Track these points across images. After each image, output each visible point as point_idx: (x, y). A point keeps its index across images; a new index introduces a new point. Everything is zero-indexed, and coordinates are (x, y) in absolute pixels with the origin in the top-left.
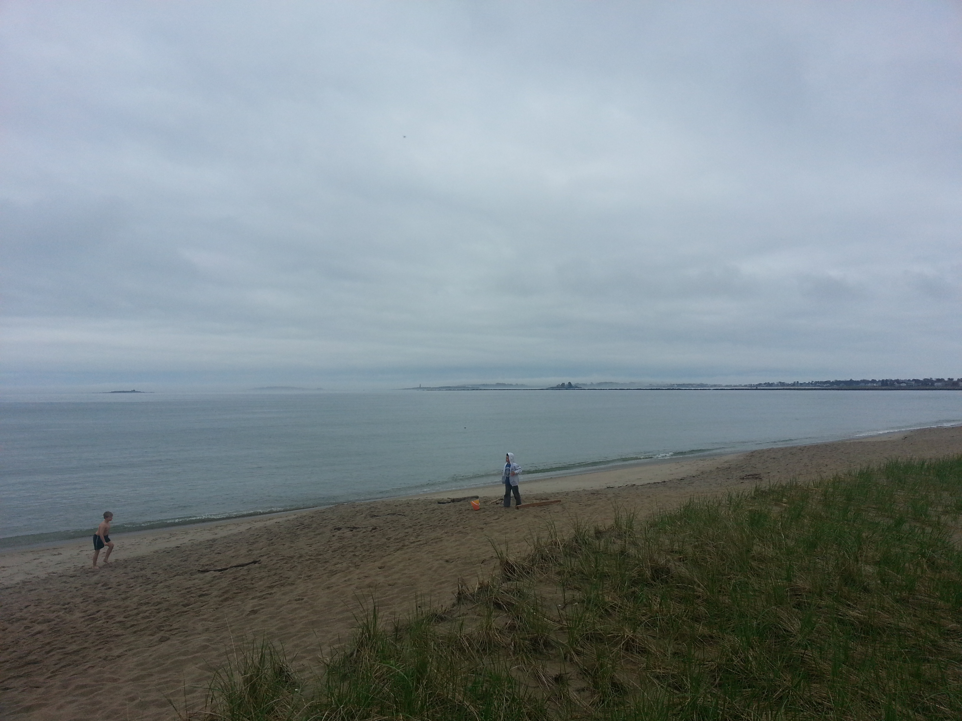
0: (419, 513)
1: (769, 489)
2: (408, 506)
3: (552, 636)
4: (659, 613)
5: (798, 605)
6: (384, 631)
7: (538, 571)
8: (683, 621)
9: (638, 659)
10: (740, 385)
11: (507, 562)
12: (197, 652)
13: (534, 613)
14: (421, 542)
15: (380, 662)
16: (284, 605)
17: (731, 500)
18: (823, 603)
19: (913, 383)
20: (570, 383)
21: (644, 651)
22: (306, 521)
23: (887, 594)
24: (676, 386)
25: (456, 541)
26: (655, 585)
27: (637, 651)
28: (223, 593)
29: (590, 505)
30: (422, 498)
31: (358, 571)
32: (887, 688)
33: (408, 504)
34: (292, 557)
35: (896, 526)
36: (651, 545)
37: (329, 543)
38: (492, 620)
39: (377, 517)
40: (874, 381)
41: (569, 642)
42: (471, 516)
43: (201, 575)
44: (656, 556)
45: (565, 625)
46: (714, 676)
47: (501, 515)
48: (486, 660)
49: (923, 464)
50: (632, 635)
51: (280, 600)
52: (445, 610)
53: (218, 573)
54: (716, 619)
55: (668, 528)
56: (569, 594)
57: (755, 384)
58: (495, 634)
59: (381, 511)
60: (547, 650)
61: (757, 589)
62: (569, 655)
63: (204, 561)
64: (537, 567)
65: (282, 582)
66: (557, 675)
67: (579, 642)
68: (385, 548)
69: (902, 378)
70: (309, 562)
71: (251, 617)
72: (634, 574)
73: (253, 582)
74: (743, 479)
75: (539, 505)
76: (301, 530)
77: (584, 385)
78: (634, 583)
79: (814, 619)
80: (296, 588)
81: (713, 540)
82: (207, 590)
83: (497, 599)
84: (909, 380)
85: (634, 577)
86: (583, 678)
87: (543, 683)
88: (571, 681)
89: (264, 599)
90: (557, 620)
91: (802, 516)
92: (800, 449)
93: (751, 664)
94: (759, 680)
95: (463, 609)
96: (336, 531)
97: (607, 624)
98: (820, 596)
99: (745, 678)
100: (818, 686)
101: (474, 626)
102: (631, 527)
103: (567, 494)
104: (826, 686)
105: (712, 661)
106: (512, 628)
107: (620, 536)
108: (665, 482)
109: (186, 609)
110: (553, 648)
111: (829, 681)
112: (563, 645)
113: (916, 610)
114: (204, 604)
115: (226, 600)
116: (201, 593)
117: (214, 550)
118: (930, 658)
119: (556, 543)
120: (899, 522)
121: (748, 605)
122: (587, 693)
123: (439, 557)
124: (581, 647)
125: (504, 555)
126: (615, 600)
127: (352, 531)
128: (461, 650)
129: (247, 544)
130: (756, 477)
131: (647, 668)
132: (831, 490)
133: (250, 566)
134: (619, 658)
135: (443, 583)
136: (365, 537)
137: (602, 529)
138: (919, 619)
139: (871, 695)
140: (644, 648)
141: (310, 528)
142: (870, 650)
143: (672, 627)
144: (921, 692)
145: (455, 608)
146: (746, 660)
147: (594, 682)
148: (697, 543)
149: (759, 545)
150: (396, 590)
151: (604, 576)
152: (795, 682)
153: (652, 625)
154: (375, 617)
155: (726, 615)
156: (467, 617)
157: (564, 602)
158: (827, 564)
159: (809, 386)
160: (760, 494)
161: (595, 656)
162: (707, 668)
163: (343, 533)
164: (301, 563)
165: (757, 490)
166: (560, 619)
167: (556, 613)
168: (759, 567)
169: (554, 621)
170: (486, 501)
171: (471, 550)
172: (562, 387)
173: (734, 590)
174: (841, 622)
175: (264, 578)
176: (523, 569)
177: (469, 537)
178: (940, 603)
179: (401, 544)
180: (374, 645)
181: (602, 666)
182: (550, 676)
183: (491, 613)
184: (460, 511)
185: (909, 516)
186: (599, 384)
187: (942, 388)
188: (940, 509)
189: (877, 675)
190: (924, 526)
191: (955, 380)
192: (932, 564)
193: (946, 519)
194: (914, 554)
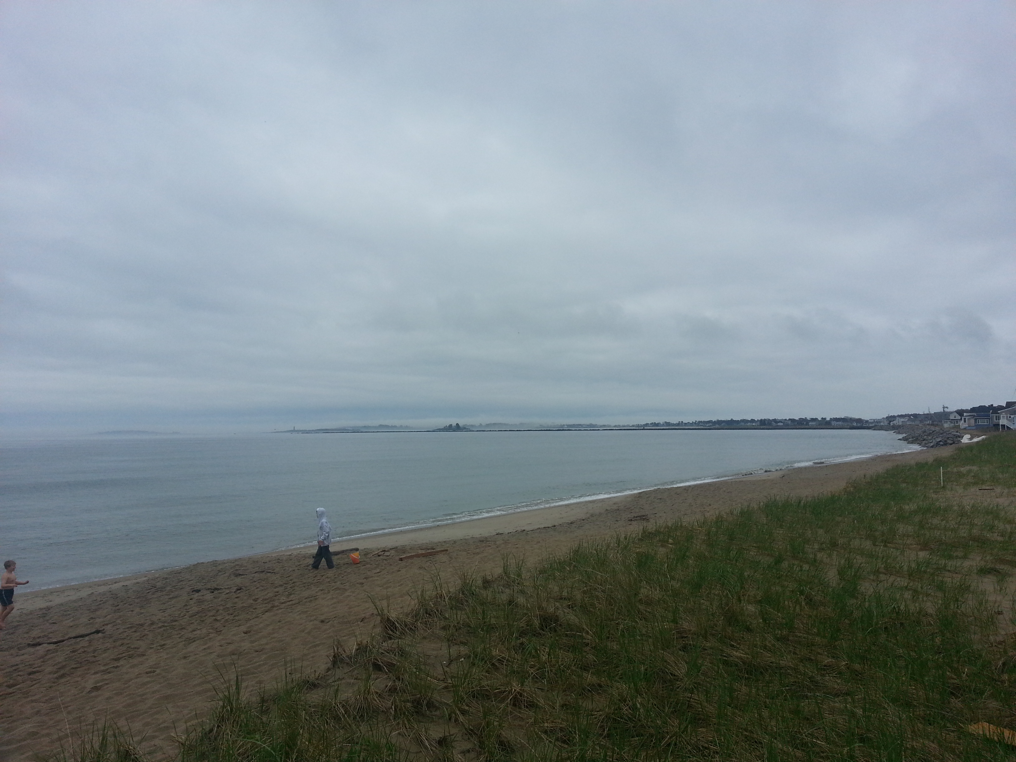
0: (291, 569)
1: (656, 530)
2: (278, 562)
3: (436, 696)
4: (548, 664)
5: (684, 648)
6: (248, 703)
7: (422, 627)
8: (572, 670)
9: (526, 714)
10: (628, 426)
11: (388, 619)
12: (24, 740)
13: (417, 673)
14: (293, 602)
15: (244, 738)
16: (132, 679)
17: (619, 543)
18: (708, 644)
19: (790, 422)
20: (457, 424)
21: (532, 705)
22: (158, 584)
23: (768, 633)
24: (566, 427)
25: (333, 598)
26: (544, 635)
27: (525, 706)
28: (59, 669)
29: (478, 553)
30: (295, 553)
31: (221, 637)
32: (770, 728)
33: (279, 560)
34: (142, 625)
35: (776, 564)
36: (540, 592)
37: (185, 608)
38: (371, 684)
39: (243, 576)
40: (753, 421)
41: (454, 701)
42: (349, 570)
43: (32, 650)
44: (544, 604)
45: (450, 683)
46: (603, 726)
47: (383, 568)
48: (364, 728)
49: (800, 502)
50: (519, 690)
51: (127, 673)
52: (319, 676)
53: (52, 647)
54: (604, 666)
55: (557, 574)
56: (454, 650)
57: (642, 424)
58: (374, 699)
59: (248, 569)
60: (431, 712)
61: (645, 633)
62: (453, 715)
63: (35, 633)
64: (421, 623)
65: (131, 653)
66: (441, 738)
67: (464, 701)
68: (252, 610)
69: (779, 418)
70: (162, 629)
71: (93, 694)
72: (522, 624)
73: (95, 654)
74: (631, 520)
75: (424, 555)
76: (153, 594)
77: (472, 426)
78: (523, 633)
79: (700, 662)
80: (147, 659)
81: (601, 585)
82: (39, 667)
83: (376, 659)
84: (786, 420)
85: (522, 627)
86: (469, 739)
87: (426, 748)
88: (455, 743)
89: (109, 673)
90: (442, 678)
91: (687, 556)
92: (685, 489)
93: (640, 712)
94: (647, 728)
95: (339, 673)
96: (193, 593)
97: (494, 679)
98: (705, 637)
99: (634, 727)
100: (704, 730)
101: (351, 691)
102: (519, 575)
103: (455, 542)
104: (711, 730)
105: (600, 710)
106: (393, 690)
107: (508, 586)
108: (555, 526)
109: (11, 690)
110: (437, 709)
111: (715, 724)
112: (448, 704)
113: (796, 647)
114: (34, 683)
115: (63, 676)
116: (31, 670)
117: (48, 620)
118: (809, 694)
119: (441, 595)
120: (779, 560)
121: (636, 651)
122: (473, 755)
123: (312, 618)
124: (467, 706)
125: (386, 612)
126: (503, 653)
127: (213, 592)
128: (337, 718)
129: (88, 611)
130: (644, 518)
131: (535, 722)
132: (714, 529)
133: (92, 636)
134: (507, 715)
135: (318, 645)
136: (227, 599)
137: (490, 578)
138: (798, 656)
139: (755, 736)
140: (532, 702)
141: (163, 591)
142: (754, 691)
143: (560, 677)
144: (800, 729)
145: (330, 672)
146: (634, 708)
147: (480, 742)
148: (585, 589)
149: (646, 588)
150: (263, 657)
151: (491, 628)
152: (683, 727)
153: (541, 677)
154: (238, 688)
155: (615, 662)
156: (343, 681)
157: (450, 659)
158: (711, 604)
159: (692, 426)
160: (647, 536)
161: (481, 715)
162: (596, 718)
163: (203, 595)
164: (152, 631)
165: (644, 532)
166: (445, 677)
167: (440, 670)
168: (646, 611)
169: (439, 680)
170: (366, 553)
171: (350, 608)
172: (450, 428)
173: (623, 636)
174: (726, 663)
175: (108, 649)
176: (406, 626)
177: (347, 593)
178: (817, 639)
179: (270, 606)
180: (237, 719)
181: (488, 724)
182: (433, 740)
183: (370, 676)
185: (788, 554)
186: (488, 425)
187: (816, 427)
188: (816, 546)
189: (760, 715)
190: (801, 564)
191: (828, 419)
192: (810, 601)
193: (822, 556)
194: (793, 591)
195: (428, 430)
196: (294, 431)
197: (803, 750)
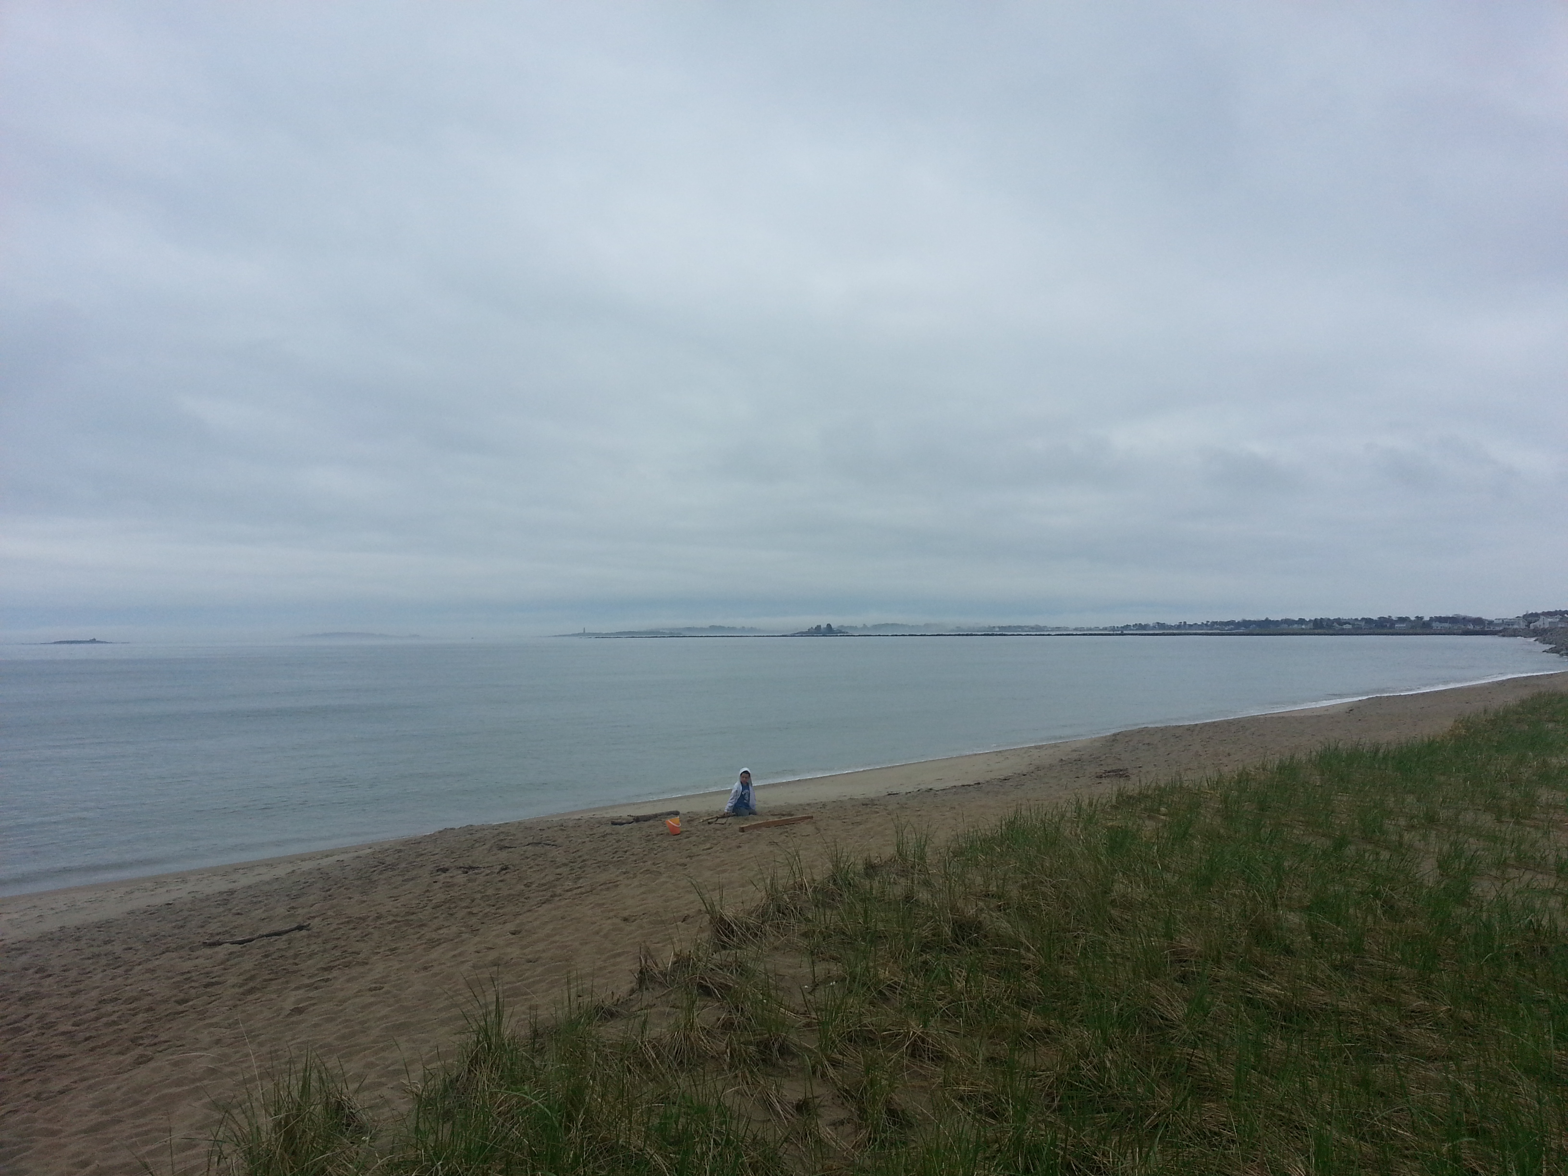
0: (580, 841)
1: (1140, 793)
2: (562, 830)
3: (793, 1037)
4: (965, 995)
5: (1183, 978)
6: (514, 1038)
7: (772, 932)
8: (1003, 1006)
9: (931, 1070)
10: (1097, 628)
11: (722, 919)
12: (200, 1079)
13: (765, 1001)
14: (583, 890)
15: (506, 1089)
16: (349, 999)
17: (1080, 811)
18: (1222, 973)
19: (1363, 623)
20: (829, 626)
21: (939, 1057)
22: (387, 859)
23: (1321, 958)
24: (997, 629)
25: (641, 886)
26: (959, 950)
27: (929, 1057)
28: (246, 980)
29: (859, 823)
30: (586, 816)
31: (477, 939)
32: (1319, 1106)
33: (562, 827)
34: (364, 919)
35: (1335, 849)
36: (953, 884)
37: (427, 894)
38: (695, 1014)
39: (510, 849)
40: (1302, 621)
41: (820, 1046)
42: (665, 844)
43: (208, 951)
44: (960, 904)
45: (814, 1019)
46: (1052, 1093)
47: (715, 842)
48: (683, 1080)
49: (1377, 751)
50: (921, 1032)
51: (342, 990)
52: (618, 1000)
53: (238, 947)
54: (1053, 1002)
55: (981, 857)
56: (821, 969)
57: (1119, 626)
58: (700, 1038)
59: (517, 839)
60: (785, 1060)
61: (1120, 952)
62: (819, 1067)
63: (213, 927)
64: (770, 926)
65: (346, 960)
66: (801, 1101)
67: (836, 1046)
68: (523, 900)
69: (1345, 616)
70: (393, 926)
71: (294, 1019)
72: (926, 932)
73: (296, 961)
74: (1101, 777)
75: (777, 824)
76: (380, 874)
77: (851, 627)
78: (925, 947)
79: (1208, 1000)
80: (370, 970)
81: (1050, 876)
82: (219, 976)
83: (703, 979)
84: (1356, 620)
85: (926, 937)
86: (843, 1104)
87: (778, 1115)
88: (822, 1109)
89: (316, 988)
90: (802, 1010)
91: (1191, 835)
92: (1188, 729)
93: (1110, 1074)
94: (1122, 1099)
95: (647, 997)
96: (438, 873)
97: (882, 1015)
98: (1217, 962)
99: (1100, 1097)
100: (1213, 1105)
101: (665, 1024)
102: (922, 858)
103: (824, 805)
104: (1225, 1106)
105: (1048, 1069)
106: (728, 1026)
107: (904, 873)
108: (979, 784)
109: (180, 1008)
110: (794, 1056)
111: (1231, 1097)
112: (811, 1050)
113: (1365, 981)
114: (213, 998)
115: (251, 991)
116: (208, 980)
117: (230, 910)
118: (1385, 1055)
119: (802, 885)
120: (1340, 844)
121: (1105, 979)
122: (848, 1128)
123: (612, 914)
124: (841, 1054)
125: (718, 908)
126: (895, 976)
127: (467, 872)
128: (644, 1065)
129: (287, 898)
130: (1121, 774)
131: (945, 1083)
132: (1235, 793)
133: (292, 934)
134: (901, 1070)
135: (618, 955)
136: (488, 882)
137: (876, 862)
138: (1370, 995)
139: (1295, 1117)
140: (941, 1052)
141: (395, 870)
142: (1295, 1047)
143: (985, 1016)
144: (1370, 1109)
145: (634, 996)
146: (1101, 1067)
147: (859, 1109)
148: (1025, 881)
149: (1122, 883)
150: (540, 970)
151: (877, 938)
152: (1179, 1100)
153: (954, 1015)
154: (499, 1015)
155: (1071, 995)
156: (654, 1010)
157: (814, 982)
158: (1228, 911)
159: (1202, 630)
160: (1124, 801)
161: (861, 1068)
162: (1040, 1081)
163: (451, 877)
164: (379, 928)
165: (1120, 795)
166: (806, 1009)
167: (799, 999)
168: (1121, 918)
169: (797, 1013)
170: (691, 819)
171: (666, 901)
172: (817, 632)
173: (1084, 954)
174: (1249, 1002)
175: (316, 954)
176: (748, 929)
177: (662, 879)
178: (1402, 969)
179: (549, 894)
180: (497, 1061)
181: (872, 1083)
182: (789, 1103)
183: (694, 1002)
184: (649, 836)
185: (1356, 833)
186: (876, 627)
187: (1407, 632)
188: (1402, 822)
189: (1303, 1084)
190: (1378, 850)
191: (1427, 618)
192: (1390, 908)
193: (1411, 837)
194: (1362, 893)
195: (784, 634)
196: (584, 634)
197: (1376, 1144)
